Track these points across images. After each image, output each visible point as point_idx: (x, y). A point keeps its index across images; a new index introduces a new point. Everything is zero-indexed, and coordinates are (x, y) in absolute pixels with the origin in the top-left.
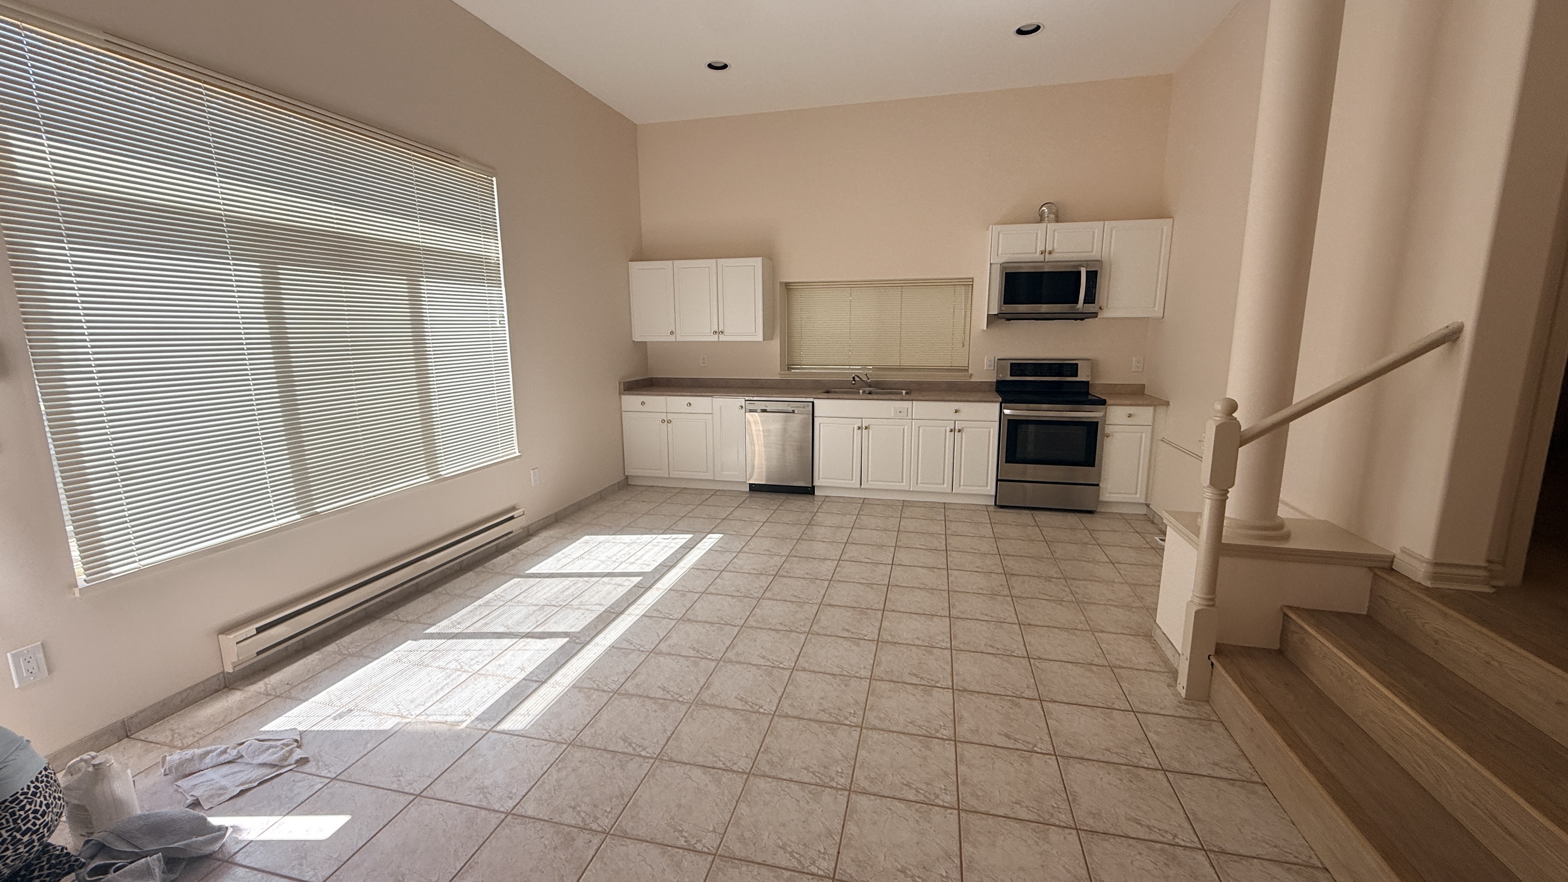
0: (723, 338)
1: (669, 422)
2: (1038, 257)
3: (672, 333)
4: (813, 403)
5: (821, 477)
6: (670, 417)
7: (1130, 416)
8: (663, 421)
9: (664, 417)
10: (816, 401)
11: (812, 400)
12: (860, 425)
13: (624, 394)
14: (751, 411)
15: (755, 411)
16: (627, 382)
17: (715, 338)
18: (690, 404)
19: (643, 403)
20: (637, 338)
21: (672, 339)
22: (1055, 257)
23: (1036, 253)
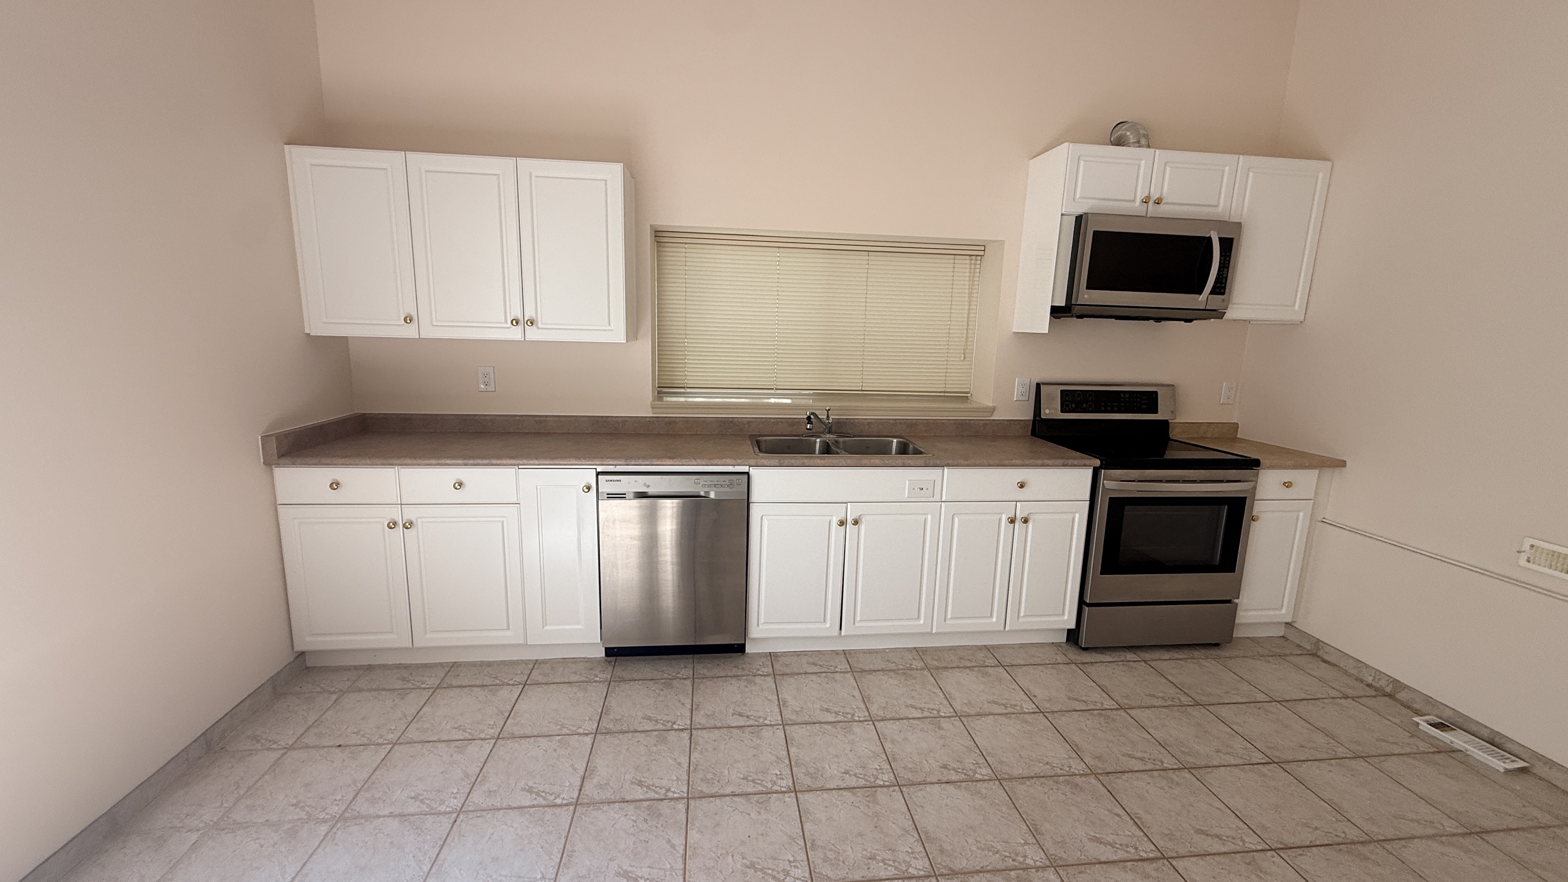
0: (532, 334)
1: (408, 525)
2: (1137, 208)
3: (408, 319)
4: (748, 473)
5: (762, 621)
6: (410, 514)
7: (1288, 485)
8: (392, 525)
9: (395, 514)
10: (753, 472)
11: (745, 469)
12: (842, 516)
13: (278, 465)
14: (612, 496)
15: (621, 496)
16: (287, 435)
17: (515, 334)
18: (461, 484)
19: (335, 485)
20: (318, 327)
21: (409, 332)
22: (1164, 210)
23: (1134, 201)
